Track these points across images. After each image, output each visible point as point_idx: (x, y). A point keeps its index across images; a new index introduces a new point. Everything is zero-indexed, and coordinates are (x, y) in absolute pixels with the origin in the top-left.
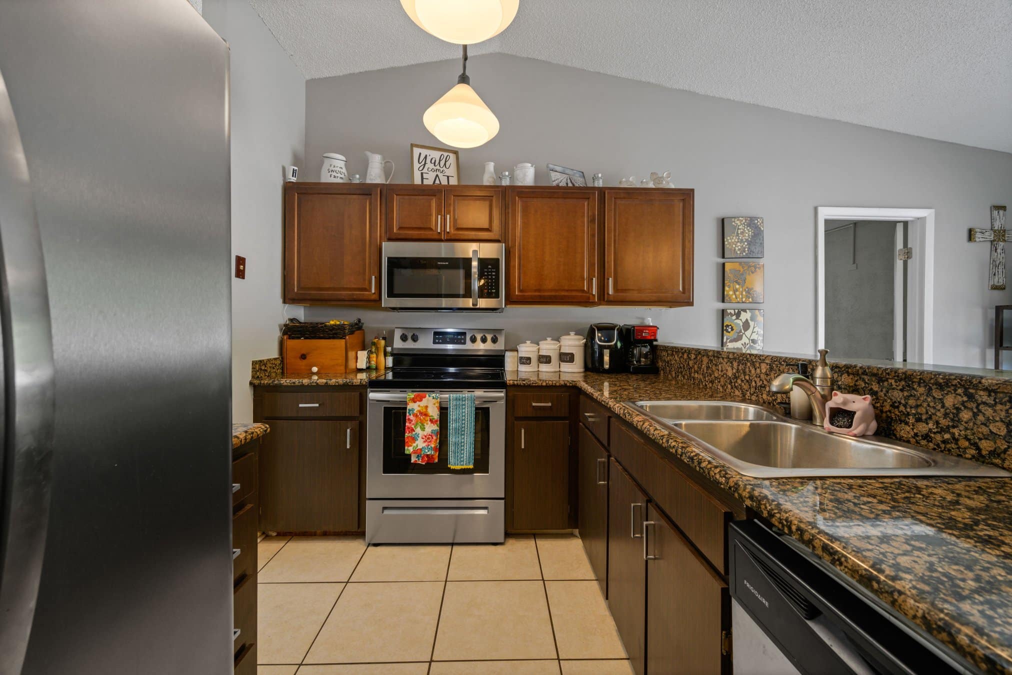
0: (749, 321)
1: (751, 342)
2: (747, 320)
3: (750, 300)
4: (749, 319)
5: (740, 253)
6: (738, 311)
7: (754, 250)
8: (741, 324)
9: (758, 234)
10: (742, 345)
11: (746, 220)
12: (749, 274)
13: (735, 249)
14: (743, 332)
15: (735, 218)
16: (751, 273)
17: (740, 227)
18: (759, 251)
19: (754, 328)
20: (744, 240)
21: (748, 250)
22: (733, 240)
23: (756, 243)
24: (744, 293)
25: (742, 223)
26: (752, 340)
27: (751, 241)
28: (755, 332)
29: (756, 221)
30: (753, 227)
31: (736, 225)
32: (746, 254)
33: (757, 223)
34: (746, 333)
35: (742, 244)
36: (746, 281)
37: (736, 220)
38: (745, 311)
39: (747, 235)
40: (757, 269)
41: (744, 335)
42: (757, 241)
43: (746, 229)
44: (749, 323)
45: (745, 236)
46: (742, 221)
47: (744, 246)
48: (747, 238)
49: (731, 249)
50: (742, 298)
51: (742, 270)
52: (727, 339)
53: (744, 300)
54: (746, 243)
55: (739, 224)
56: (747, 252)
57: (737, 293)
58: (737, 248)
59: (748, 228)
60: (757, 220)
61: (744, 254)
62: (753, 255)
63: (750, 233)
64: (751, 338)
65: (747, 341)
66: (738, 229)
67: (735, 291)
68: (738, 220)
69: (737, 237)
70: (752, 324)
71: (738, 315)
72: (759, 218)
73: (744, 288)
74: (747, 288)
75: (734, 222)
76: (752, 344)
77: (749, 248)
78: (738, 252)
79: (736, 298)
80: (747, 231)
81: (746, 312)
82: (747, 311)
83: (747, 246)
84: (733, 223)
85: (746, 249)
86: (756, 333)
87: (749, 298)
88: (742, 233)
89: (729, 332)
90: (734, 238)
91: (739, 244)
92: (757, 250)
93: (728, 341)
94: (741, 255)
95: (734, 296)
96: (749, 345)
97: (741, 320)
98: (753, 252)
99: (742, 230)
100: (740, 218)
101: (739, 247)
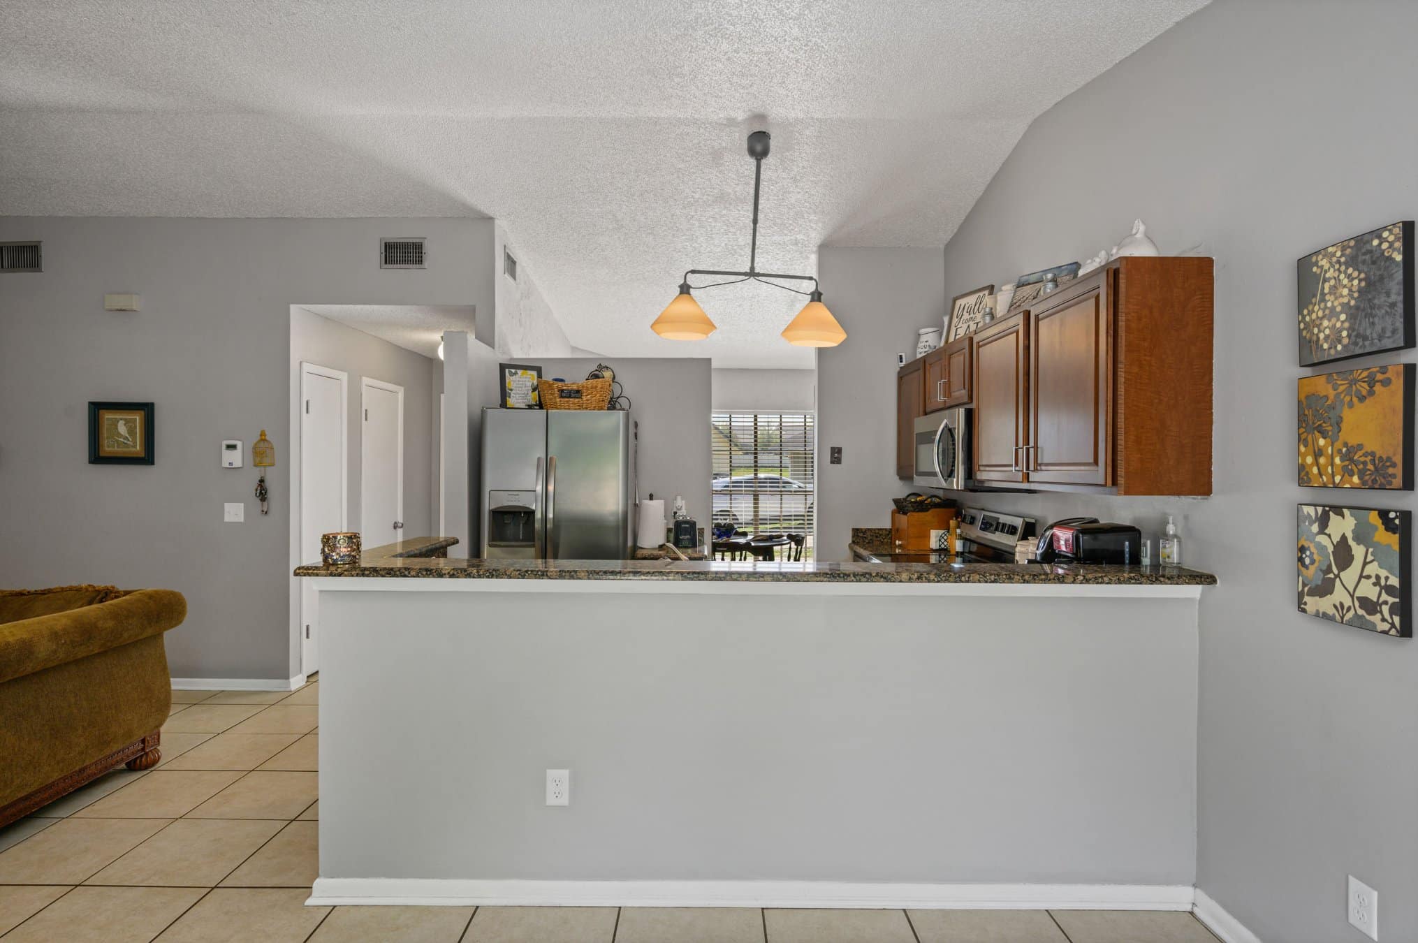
0: (1351, 542)
1: (1357, 604)
2: (1344, 538)
3: (1355, 479)
4: (1350, 536)
5: (1330, 348)
6: (1324, 510)
7: (1368, 332)
8: (1331, 549)
9: (1381, 278)
10: (1335, 606)
11: (1343, 250)
12: (1351, 405)
13: (1318, 338)
14: (1335, 570)
15: (1317, 253)
16: (1355, 399)
17: (1328, 275)
18: (1383, 330)
19: (1365, 564)
20: (1339, 309)
21: (1349, 336)
22: (1314, 316)
23: (1372, 308)
24: (1337, 460)
25: (1334, 259)
26: (1358, 598)
27: (1357, 308)
28: (1368, 577)
29: (1375, 242)
30: (1364, 262)
31: (1319, 272)
32: (1344, 347)
33: (1380, 244)
34: (1342, 574)
35: (1334, 320)
36: (1344, 426)
37: (1320, 257)
38: (1338, 510)
39: (1345, 291)
40: (1378, 388)
41: (1338, 579)
42: (1376, 301)
43: (1342, 276)
44: (1349, 548)
45: (1342, 296)
46: (1334, 255)
47: (1338, 325)
48: (1345, 300)
49: (1310, 342)
50: (1333, 476)
51: (1332, 393)
52: (1304, 585)
53: (1338, 479)
54: (1343, 317)
55: (1326, 267)
56: (1346, 341)
57: (1322, 460)
58: (1322, 336)
59: (1350, 270)
60: (1379, 237)
61: (1339, 347)
62: (1364, 346)
63: (1356, 282)
64: (1358, 594)
65: (1347, 602)
66: (1325, 280)
67: (1318, 454)
68: (1324, 257)
69: (1322, 305)
70: (1358, 551)
71: (1324, 522)
72: (1385, 228)
73: (1338, 445)
74: (1346, 444)
75: (1316, 264)
76: (1361, 612)
77: (1351, 329)
78: (1326, 346)
79: (1320, 474)
80: (1345, 281)
81: (1343, 516)
82: (1346, 511)
83: (1346, 325)
84: (1315, 269)
85: (1344, 334)
86: (1373, 580)
87: (1352, 475)
88: (1334, 289)
89: (1307, 567)
90: (1316, 308)
91: (1326, 323)
92: (1378, 328)
93: (1306, 589)
94: (1332, 352)
95: (1315, 470)
96: (1352, 612)
97: (1329, 536)
98: (1365, 338)
99: (1332, 282)
100: (1330, 250)
101: (1327, 332)
